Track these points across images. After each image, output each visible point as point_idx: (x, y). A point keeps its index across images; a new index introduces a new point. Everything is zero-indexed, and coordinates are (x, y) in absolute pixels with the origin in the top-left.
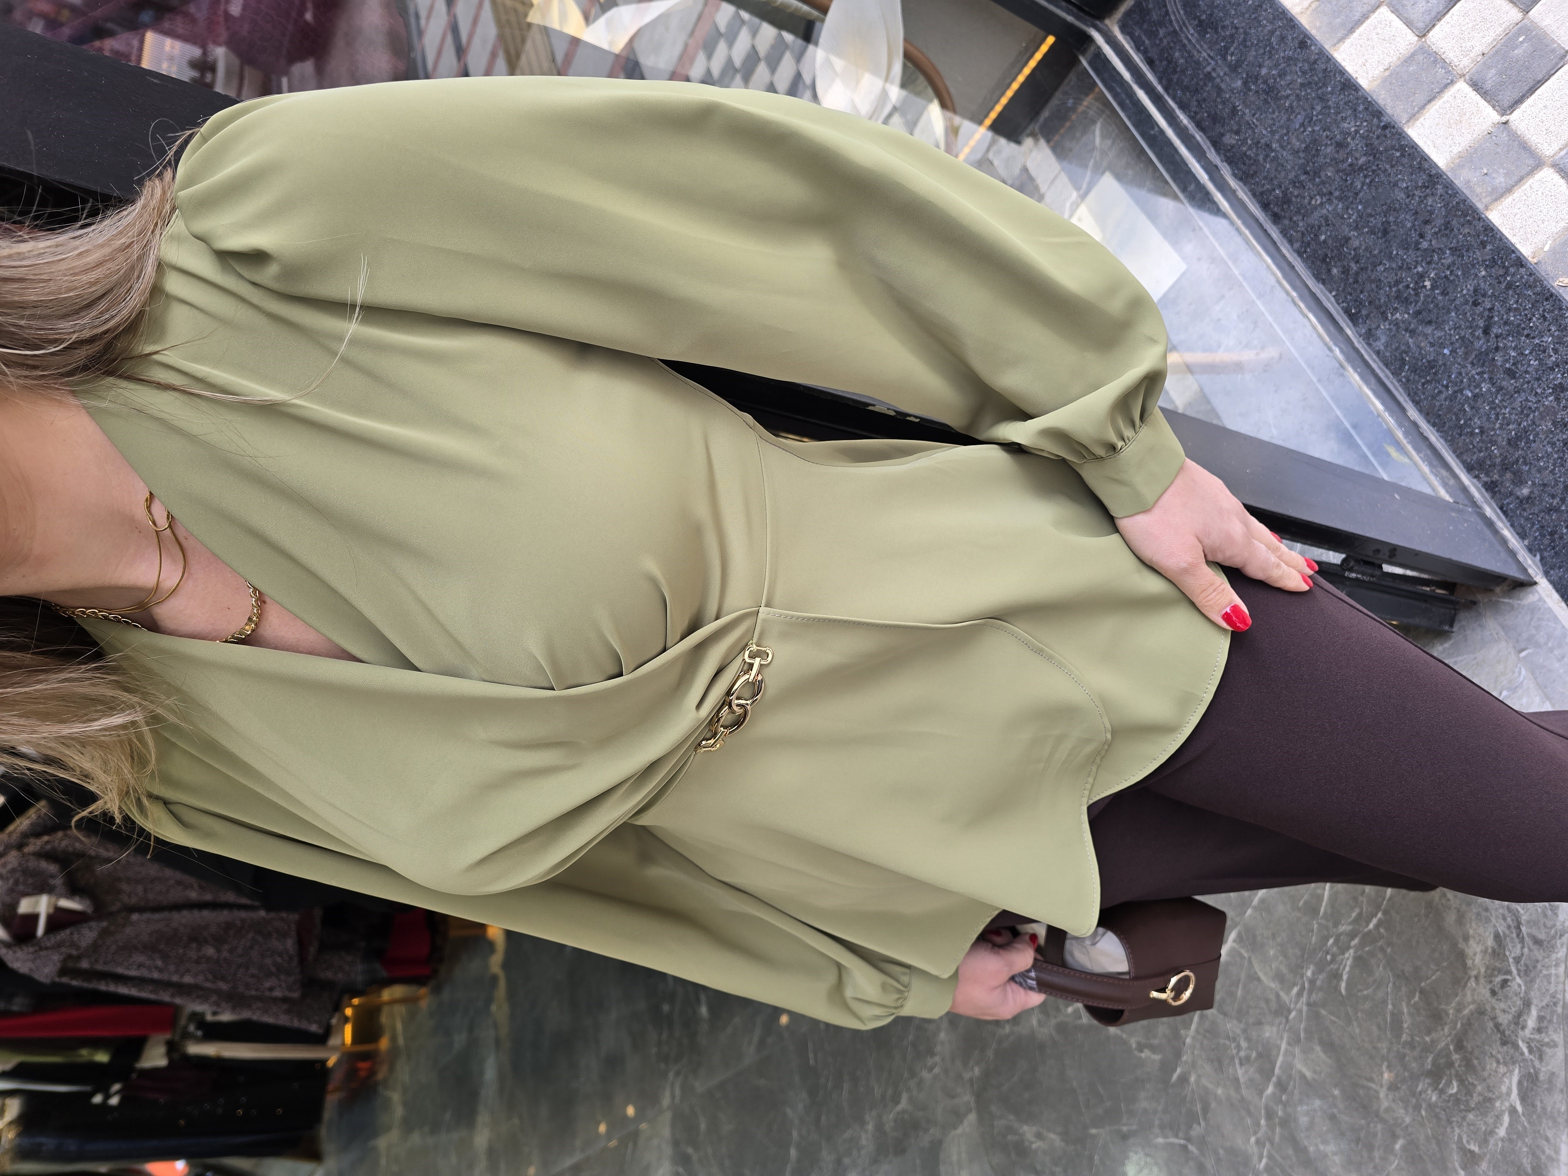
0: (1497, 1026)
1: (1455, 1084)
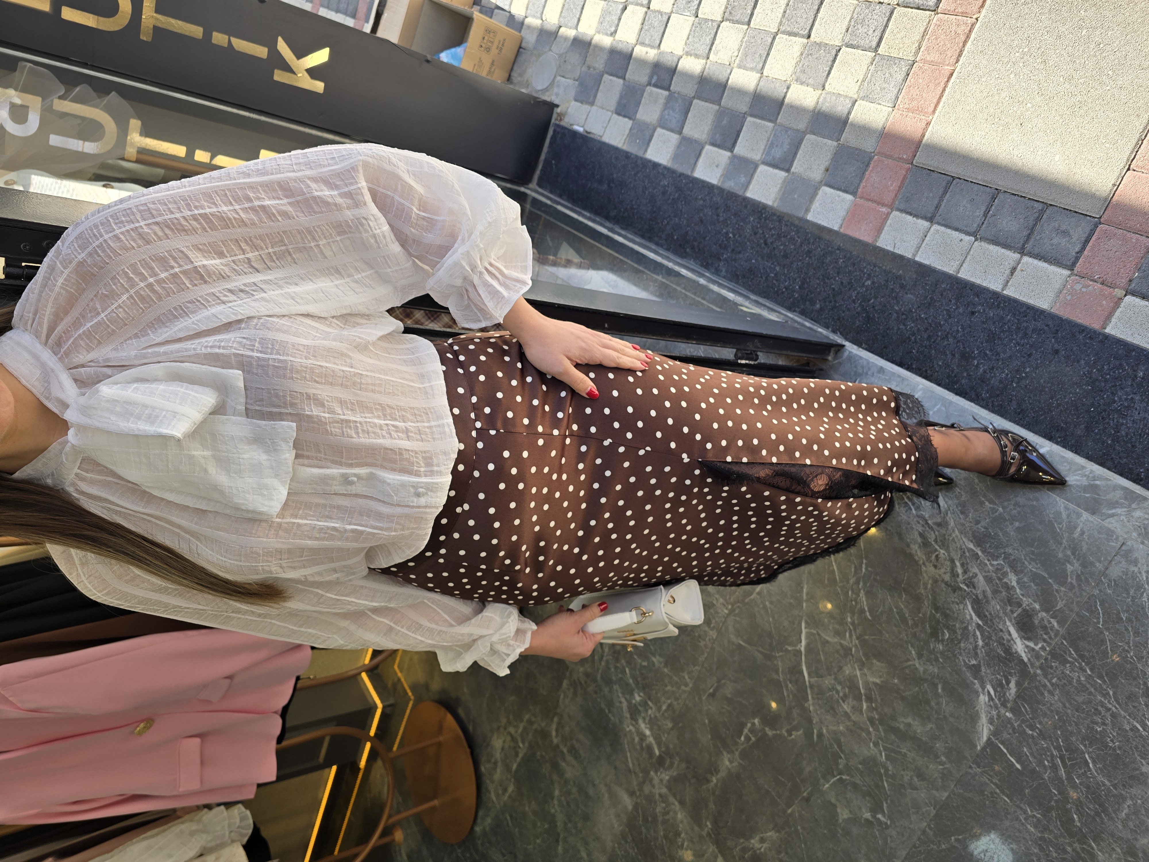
0: (946, 583)
1: (946, 631)
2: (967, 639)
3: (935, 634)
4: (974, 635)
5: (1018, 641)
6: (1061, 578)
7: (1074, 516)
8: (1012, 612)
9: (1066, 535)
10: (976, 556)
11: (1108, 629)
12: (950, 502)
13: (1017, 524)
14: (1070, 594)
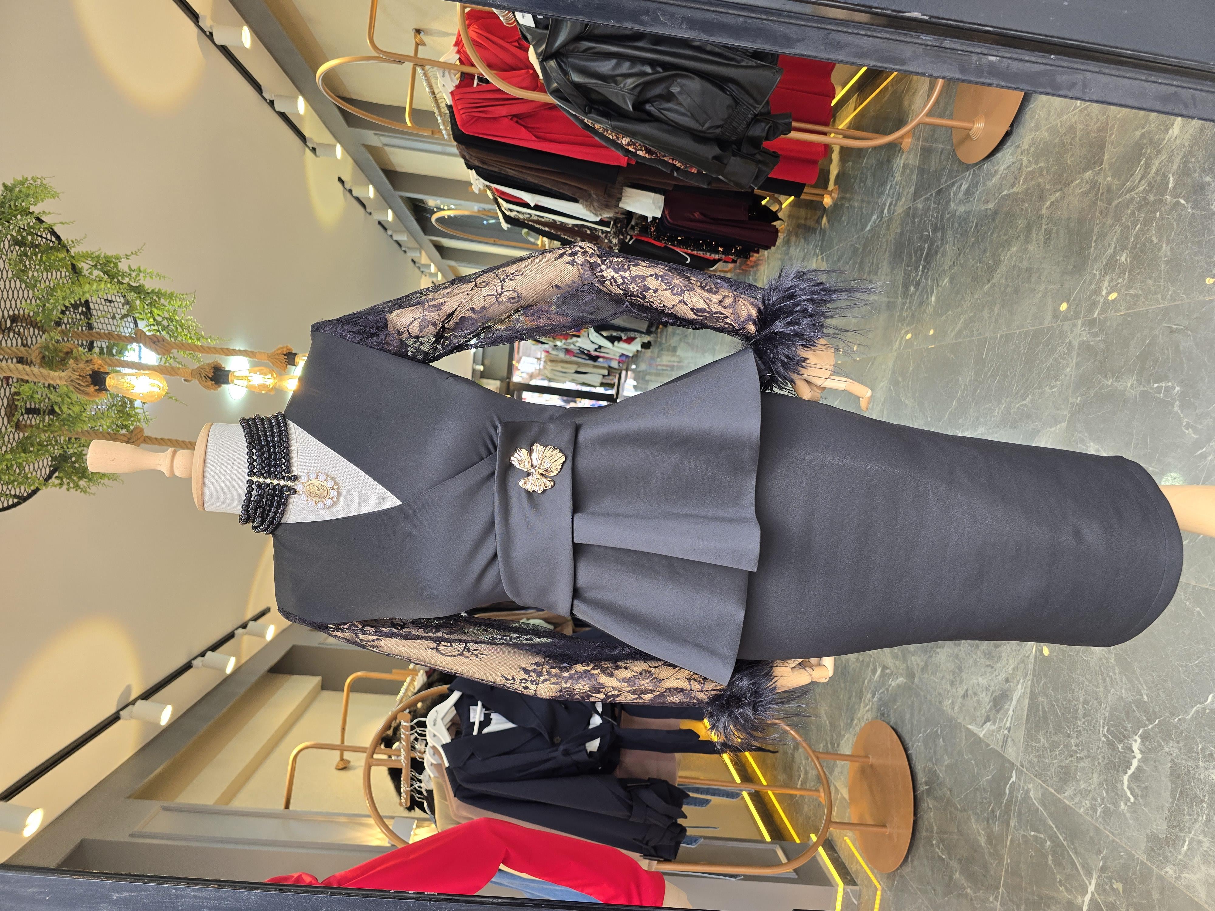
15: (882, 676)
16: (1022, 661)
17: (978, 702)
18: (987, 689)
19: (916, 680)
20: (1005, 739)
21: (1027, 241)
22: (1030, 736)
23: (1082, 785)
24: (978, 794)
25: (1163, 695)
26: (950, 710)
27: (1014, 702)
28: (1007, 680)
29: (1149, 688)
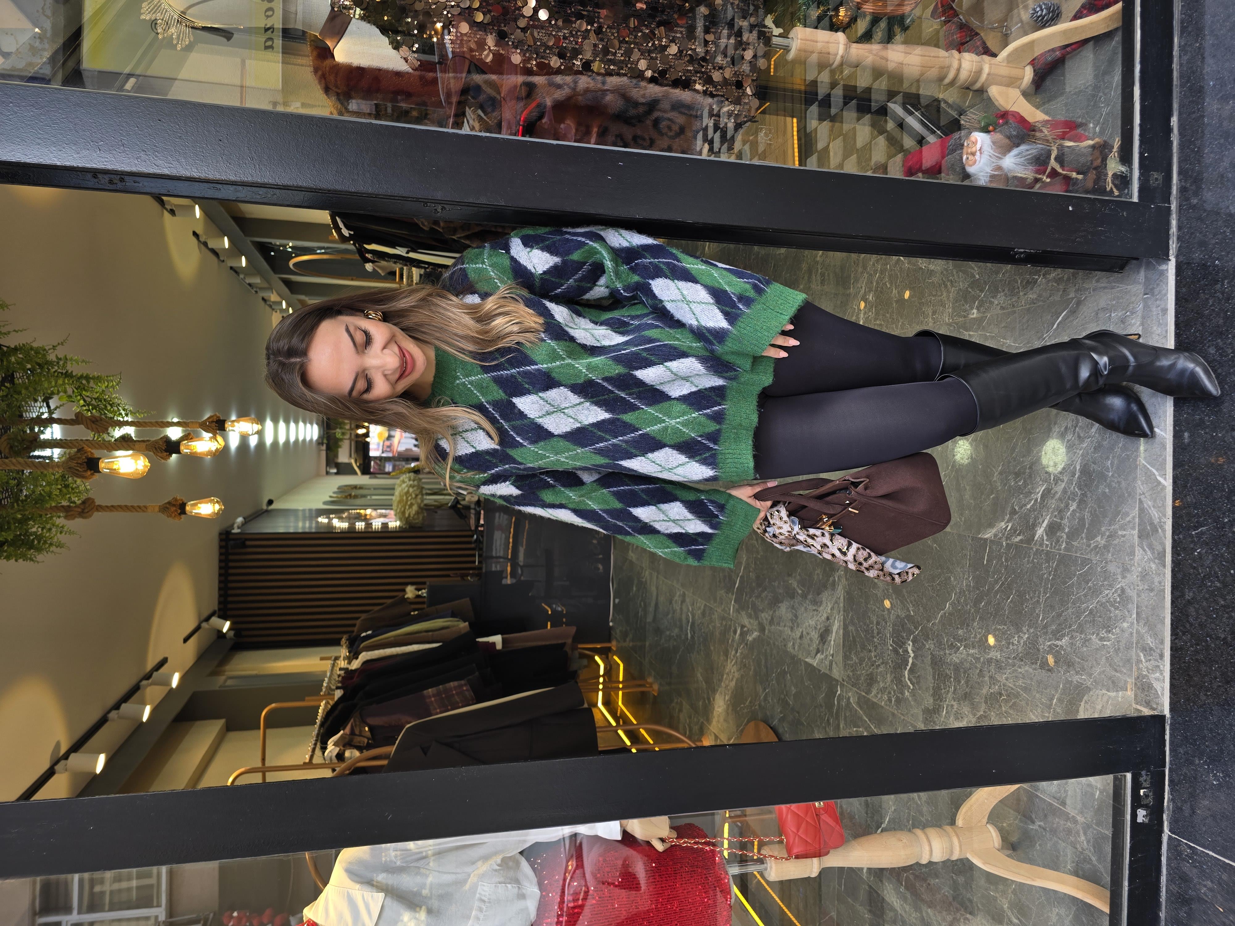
2: (1026, 497)
3: (1017, 475)
4: (1031, 500)
5: (1042, 529)
6: (1091, 537)
7: (1131, 525)
8: (1055, 516)
9: (1117, 526)
10: (1074, 475)
11: (1078, 578)
12: (1097, 435)
13: (1107, 490)
14: (1084, 547)
15: (741, 634)
16: (836, 602)
17: (811, 640)
18: (816, 628)
19: (767, 631)
20: (831, 663)
21: (809, 281)
22: (846, 657)
23: (882, 685)
24: (817, 710)
25: (921, 609)
26: (792, 651)
27: (834, 634)
28: (828, 619)
29: (914, 605)
